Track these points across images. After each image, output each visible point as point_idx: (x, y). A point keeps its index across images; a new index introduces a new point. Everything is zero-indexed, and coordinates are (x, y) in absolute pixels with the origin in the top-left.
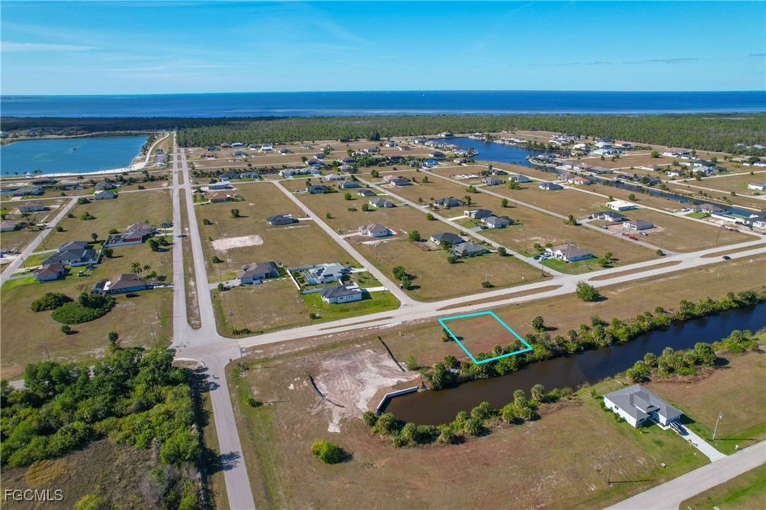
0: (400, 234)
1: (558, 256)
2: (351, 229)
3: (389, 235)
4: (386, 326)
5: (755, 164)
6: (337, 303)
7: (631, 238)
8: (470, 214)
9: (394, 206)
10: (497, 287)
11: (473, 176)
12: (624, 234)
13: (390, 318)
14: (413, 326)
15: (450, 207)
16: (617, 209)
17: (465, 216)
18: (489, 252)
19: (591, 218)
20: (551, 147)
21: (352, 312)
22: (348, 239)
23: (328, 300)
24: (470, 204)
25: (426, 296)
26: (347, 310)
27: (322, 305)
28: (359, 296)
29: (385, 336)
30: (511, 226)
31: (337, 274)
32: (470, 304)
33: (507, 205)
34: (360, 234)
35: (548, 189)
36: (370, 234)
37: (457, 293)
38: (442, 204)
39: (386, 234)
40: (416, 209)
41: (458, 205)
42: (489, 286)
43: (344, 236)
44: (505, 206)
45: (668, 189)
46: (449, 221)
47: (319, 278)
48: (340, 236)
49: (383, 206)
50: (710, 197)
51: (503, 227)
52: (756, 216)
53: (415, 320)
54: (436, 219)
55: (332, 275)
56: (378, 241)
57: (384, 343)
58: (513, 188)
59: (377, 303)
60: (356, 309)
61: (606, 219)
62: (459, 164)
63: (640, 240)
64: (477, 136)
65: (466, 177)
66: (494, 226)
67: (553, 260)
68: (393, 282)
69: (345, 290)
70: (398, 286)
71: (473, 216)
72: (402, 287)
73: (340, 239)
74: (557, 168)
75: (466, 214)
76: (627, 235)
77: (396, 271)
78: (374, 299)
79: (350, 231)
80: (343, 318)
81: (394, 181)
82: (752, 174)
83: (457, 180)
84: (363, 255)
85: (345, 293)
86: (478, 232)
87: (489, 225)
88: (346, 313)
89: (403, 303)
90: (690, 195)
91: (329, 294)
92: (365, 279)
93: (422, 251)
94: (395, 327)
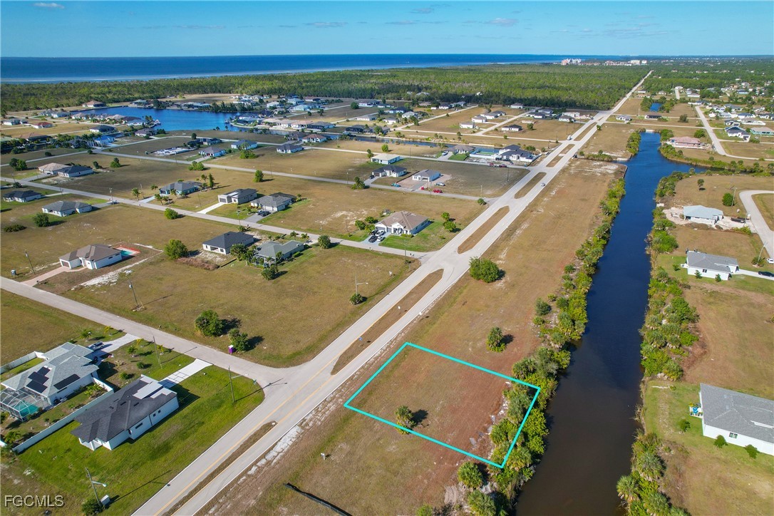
0: (144, 252)
1: (395, 231)
2: (40, 264)
3: (126, 258)
4: (278, 448)
5: (440, 108)
6: (130, 440)
7: (435, 191)
8: (229, 199)
9: (94, 209)
10: (372, 297)
11: (179, 150)
12: (423, 189)
13: (268, 427)
14: (325, 424)
15: (187, 194)
16: (387, 163)
17: (221, 204)
18: (306, 247)
19: (372, 177)
20: (244, 108)
21: (178, 447)
22: (43, 285)
23: (107, 445)
24: (213, 184)
25: (288, 350)
26: (165, 448)
27: (95, 463)
28: (174, 404)
29: (297, 475)
30: (295, 204)
31: (86, 371)
32: (367, 340)
33: (263, 179)
34: (68, 269)
35: (289, 152)
36: (89, 265)
37: (329, 328)
38: (174, 192)
39: (119, 258)
40: (135, 207)
41: (196, 190)
42: (362, 301)
43: (34, 281)
44: (261, 181)
45: (403, 136)
46: (203, 213)
47: (45, 394)
48: (24, 283)
49: (74, 212)
50: (446, 139)
51: (287, 207)
52: (508, 150)
53: (317, 410)
54: (181, 216)
55: (75, 378)
56: (111, 274)
57: (310, 495)
58: (247, 157)
59: (217, 403)
60: (183, 435)
61: (388, 175)
62: (147, 138)
63: (445, 192)
64: (140, 103)
65: (172, 152)
66: (276, 209)
67: (392, 237)
68: (205, 343)
69: (138, 403)
70: (224, 350)
71: (235, 201)
72: (234, 350)
73: (26, 288)
74: (271, 128)
75: (222, 200)
76: (427, 189)
77: (203, 323)
78: (204, 394)
79: (37, 268)
80: (171, 473)
81: (65, 171)
82: (448, 115)
83: (161, 157)
84: (103, 309)
85: (143, 411)
86: (260, 222)
87: (269, 209)
88: (170, 456)
89: (263, 383)
90: (427, 139)
91: (104, 427)
92: (146, 357)
93: (205, 272)
94: (295, 444)
